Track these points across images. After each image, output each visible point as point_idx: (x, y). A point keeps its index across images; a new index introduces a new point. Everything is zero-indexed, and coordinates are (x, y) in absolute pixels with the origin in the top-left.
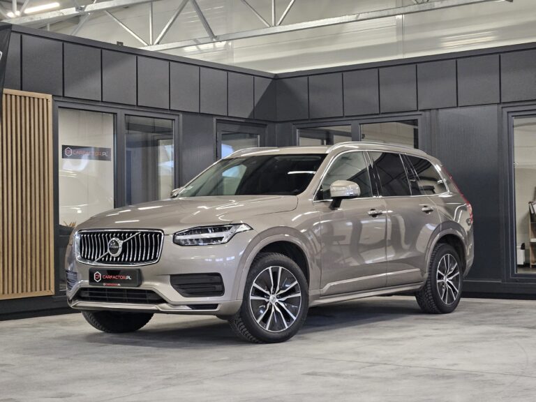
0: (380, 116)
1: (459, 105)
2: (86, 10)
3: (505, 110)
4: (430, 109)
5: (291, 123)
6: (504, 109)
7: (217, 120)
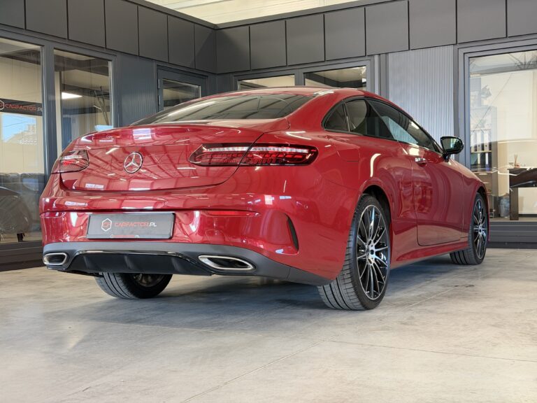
0: (326, 63)
1: (411, 48)
3: (461, 52)
4: (380, 54)
5: (231, 75)
6: (460, 50)
7: (158, 65)
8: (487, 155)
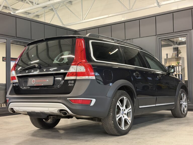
1: (141, 37)
2: (16, 13)
4: (130, 39)
6: (157, 37)
8: (180, 75)
